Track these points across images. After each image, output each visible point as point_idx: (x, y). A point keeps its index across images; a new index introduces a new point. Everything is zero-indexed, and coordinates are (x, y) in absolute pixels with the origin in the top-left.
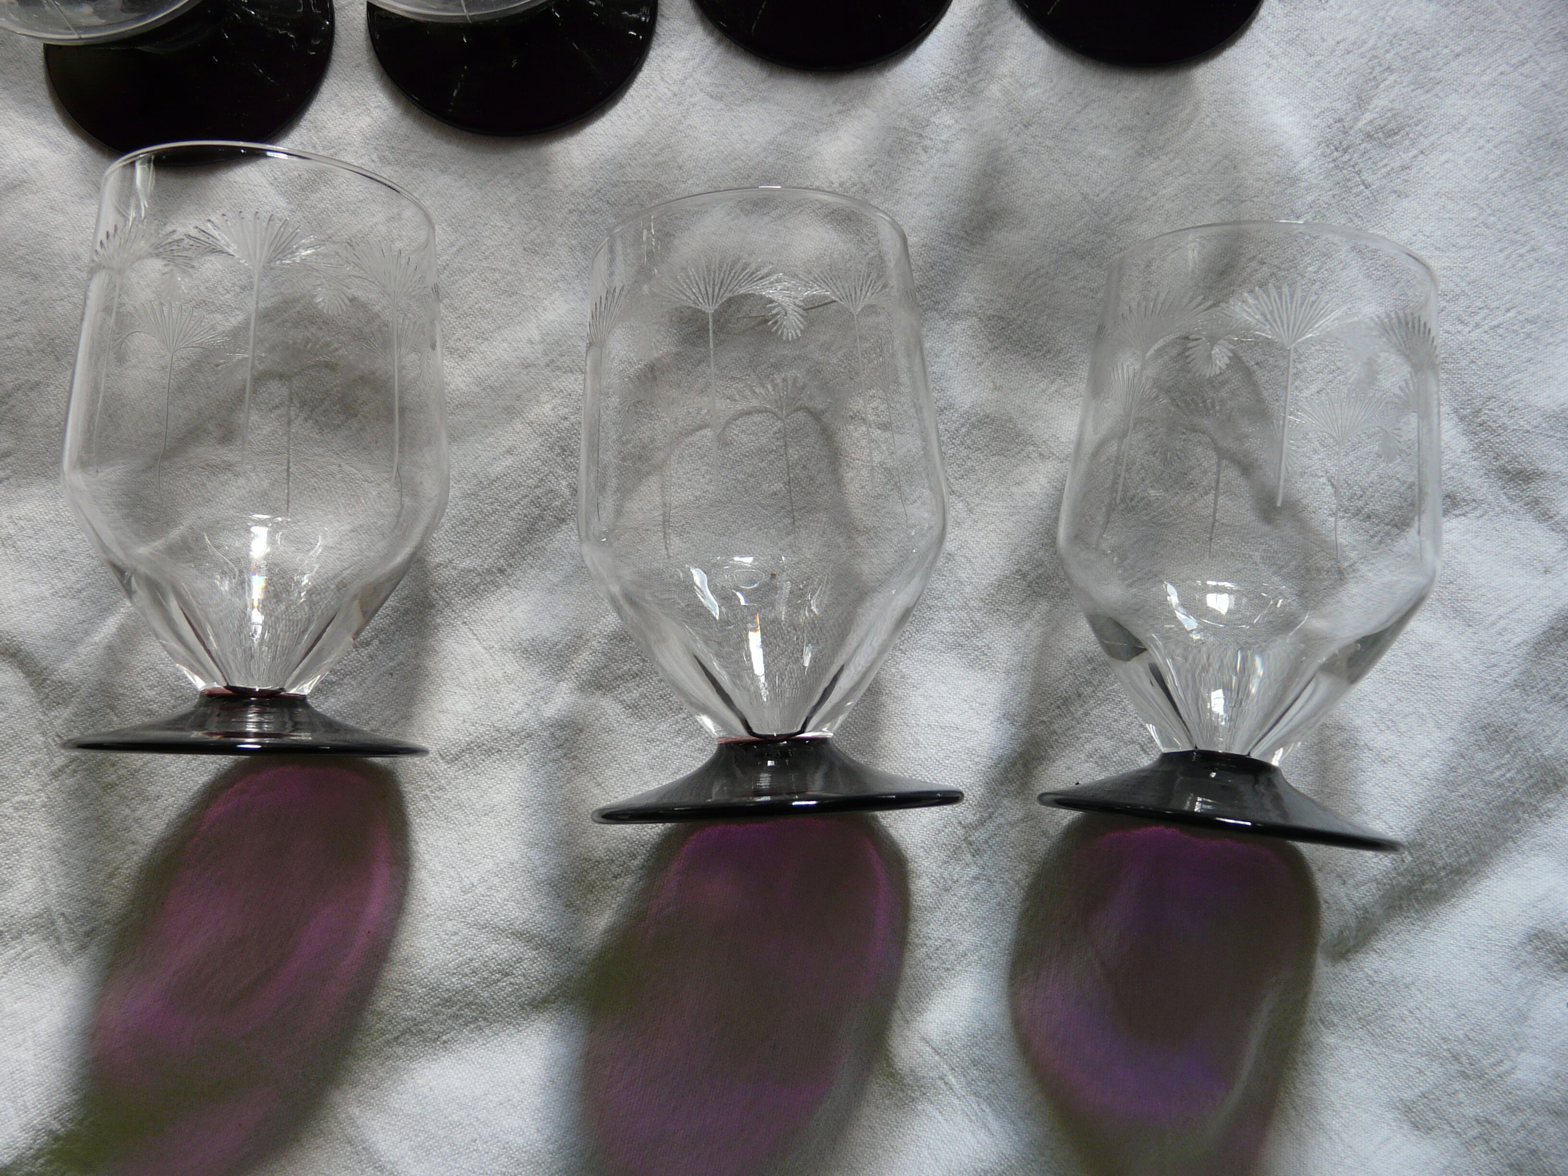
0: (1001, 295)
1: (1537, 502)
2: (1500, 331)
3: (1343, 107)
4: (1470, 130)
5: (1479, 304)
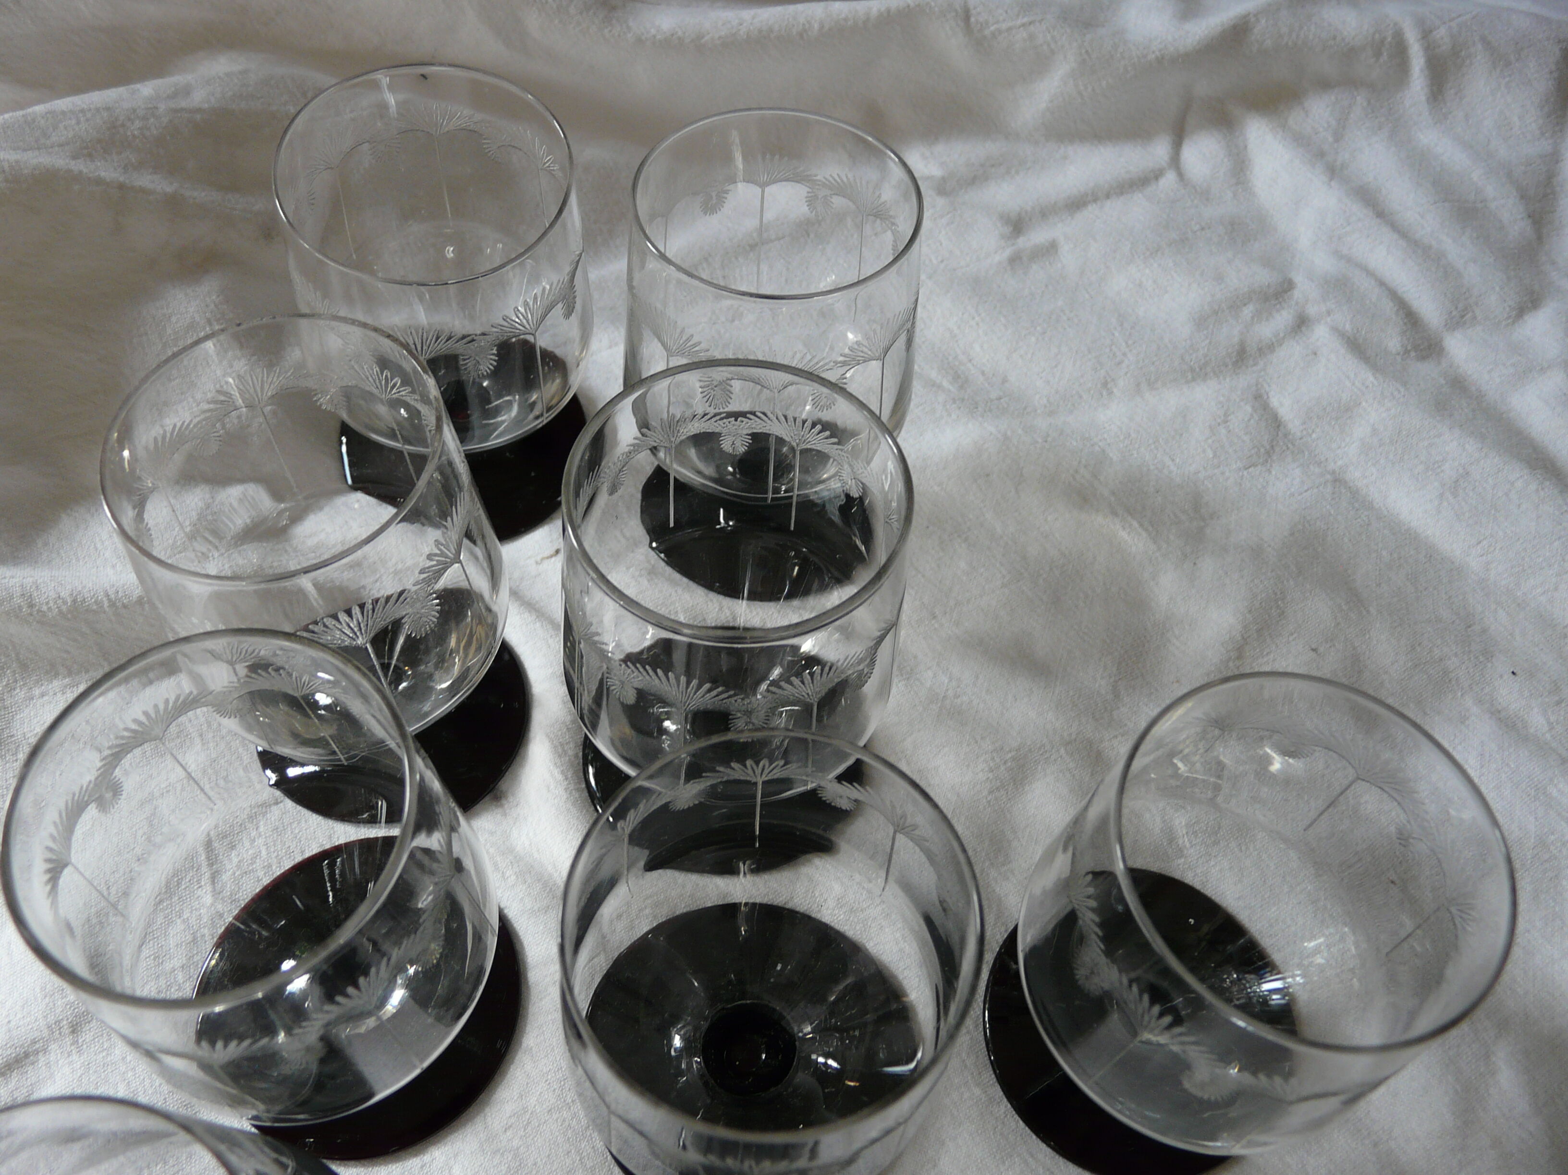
0: (1100, 659)
1: (1260, 350)
2: (1130, 342)
3: (941, 398)
4: (959, 327)
5: (1108, 350)
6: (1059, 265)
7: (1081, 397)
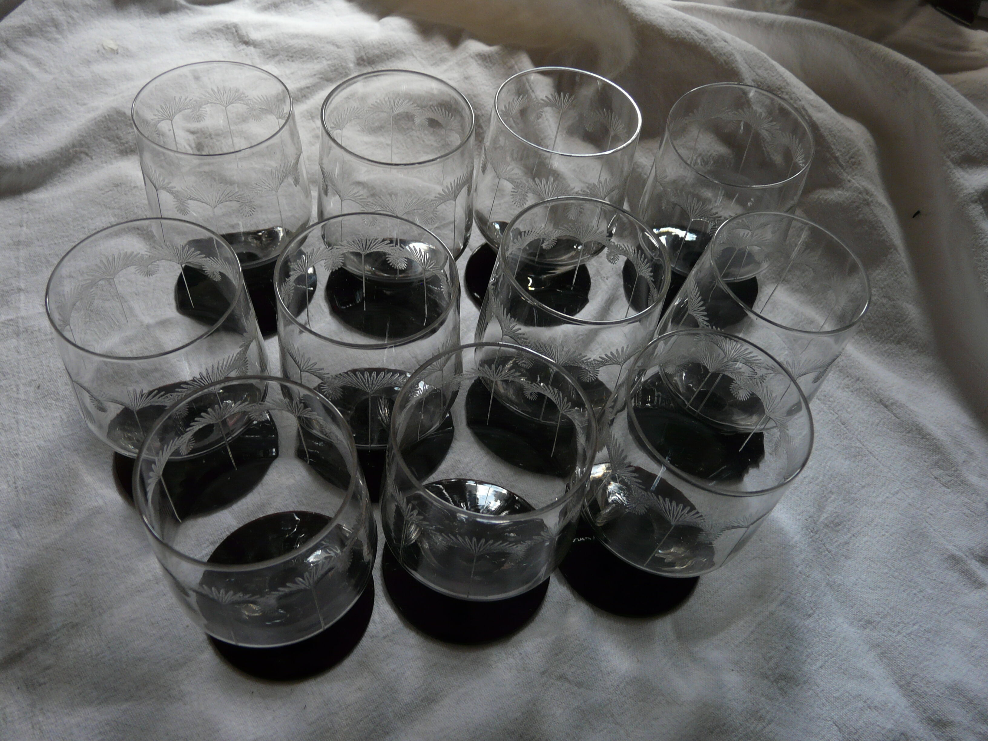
2: (913, 636)
3: (812, 510)
4: (876, 525)
5: (898, 620)
6: (966, 591)
7: (852, 607)
